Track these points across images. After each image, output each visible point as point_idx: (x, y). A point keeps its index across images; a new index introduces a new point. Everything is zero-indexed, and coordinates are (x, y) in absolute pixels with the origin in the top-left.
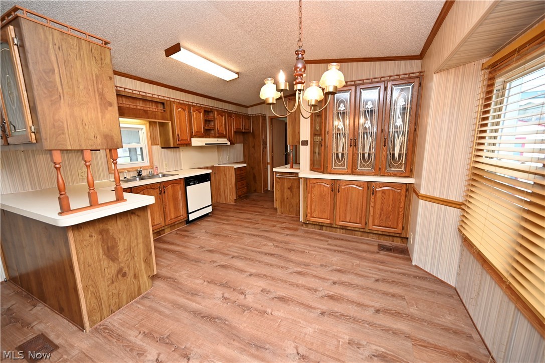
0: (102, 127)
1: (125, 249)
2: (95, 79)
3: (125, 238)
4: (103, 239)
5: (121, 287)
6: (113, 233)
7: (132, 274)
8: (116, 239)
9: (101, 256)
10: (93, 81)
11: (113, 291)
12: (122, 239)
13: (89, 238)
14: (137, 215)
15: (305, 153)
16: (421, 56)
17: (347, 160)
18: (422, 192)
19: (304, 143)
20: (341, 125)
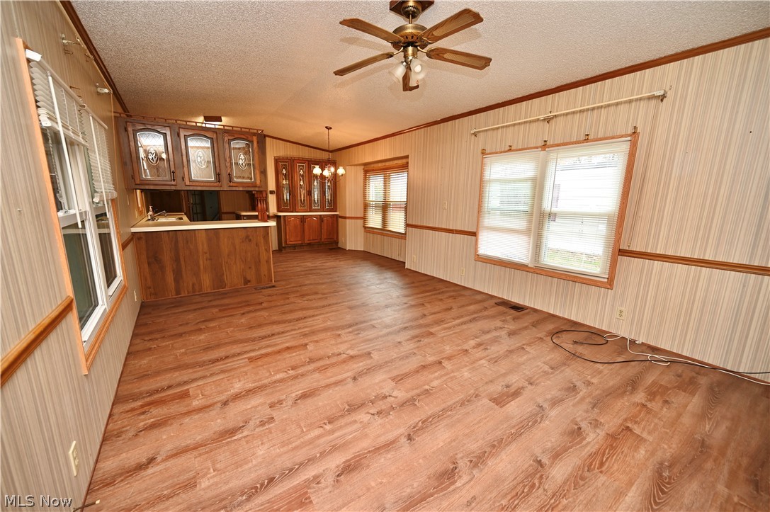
15: (272, 199)
16: (331, 152)
17: (307, 203)
18: (347, 216)
19: (272, 192)
20: (302, 183)
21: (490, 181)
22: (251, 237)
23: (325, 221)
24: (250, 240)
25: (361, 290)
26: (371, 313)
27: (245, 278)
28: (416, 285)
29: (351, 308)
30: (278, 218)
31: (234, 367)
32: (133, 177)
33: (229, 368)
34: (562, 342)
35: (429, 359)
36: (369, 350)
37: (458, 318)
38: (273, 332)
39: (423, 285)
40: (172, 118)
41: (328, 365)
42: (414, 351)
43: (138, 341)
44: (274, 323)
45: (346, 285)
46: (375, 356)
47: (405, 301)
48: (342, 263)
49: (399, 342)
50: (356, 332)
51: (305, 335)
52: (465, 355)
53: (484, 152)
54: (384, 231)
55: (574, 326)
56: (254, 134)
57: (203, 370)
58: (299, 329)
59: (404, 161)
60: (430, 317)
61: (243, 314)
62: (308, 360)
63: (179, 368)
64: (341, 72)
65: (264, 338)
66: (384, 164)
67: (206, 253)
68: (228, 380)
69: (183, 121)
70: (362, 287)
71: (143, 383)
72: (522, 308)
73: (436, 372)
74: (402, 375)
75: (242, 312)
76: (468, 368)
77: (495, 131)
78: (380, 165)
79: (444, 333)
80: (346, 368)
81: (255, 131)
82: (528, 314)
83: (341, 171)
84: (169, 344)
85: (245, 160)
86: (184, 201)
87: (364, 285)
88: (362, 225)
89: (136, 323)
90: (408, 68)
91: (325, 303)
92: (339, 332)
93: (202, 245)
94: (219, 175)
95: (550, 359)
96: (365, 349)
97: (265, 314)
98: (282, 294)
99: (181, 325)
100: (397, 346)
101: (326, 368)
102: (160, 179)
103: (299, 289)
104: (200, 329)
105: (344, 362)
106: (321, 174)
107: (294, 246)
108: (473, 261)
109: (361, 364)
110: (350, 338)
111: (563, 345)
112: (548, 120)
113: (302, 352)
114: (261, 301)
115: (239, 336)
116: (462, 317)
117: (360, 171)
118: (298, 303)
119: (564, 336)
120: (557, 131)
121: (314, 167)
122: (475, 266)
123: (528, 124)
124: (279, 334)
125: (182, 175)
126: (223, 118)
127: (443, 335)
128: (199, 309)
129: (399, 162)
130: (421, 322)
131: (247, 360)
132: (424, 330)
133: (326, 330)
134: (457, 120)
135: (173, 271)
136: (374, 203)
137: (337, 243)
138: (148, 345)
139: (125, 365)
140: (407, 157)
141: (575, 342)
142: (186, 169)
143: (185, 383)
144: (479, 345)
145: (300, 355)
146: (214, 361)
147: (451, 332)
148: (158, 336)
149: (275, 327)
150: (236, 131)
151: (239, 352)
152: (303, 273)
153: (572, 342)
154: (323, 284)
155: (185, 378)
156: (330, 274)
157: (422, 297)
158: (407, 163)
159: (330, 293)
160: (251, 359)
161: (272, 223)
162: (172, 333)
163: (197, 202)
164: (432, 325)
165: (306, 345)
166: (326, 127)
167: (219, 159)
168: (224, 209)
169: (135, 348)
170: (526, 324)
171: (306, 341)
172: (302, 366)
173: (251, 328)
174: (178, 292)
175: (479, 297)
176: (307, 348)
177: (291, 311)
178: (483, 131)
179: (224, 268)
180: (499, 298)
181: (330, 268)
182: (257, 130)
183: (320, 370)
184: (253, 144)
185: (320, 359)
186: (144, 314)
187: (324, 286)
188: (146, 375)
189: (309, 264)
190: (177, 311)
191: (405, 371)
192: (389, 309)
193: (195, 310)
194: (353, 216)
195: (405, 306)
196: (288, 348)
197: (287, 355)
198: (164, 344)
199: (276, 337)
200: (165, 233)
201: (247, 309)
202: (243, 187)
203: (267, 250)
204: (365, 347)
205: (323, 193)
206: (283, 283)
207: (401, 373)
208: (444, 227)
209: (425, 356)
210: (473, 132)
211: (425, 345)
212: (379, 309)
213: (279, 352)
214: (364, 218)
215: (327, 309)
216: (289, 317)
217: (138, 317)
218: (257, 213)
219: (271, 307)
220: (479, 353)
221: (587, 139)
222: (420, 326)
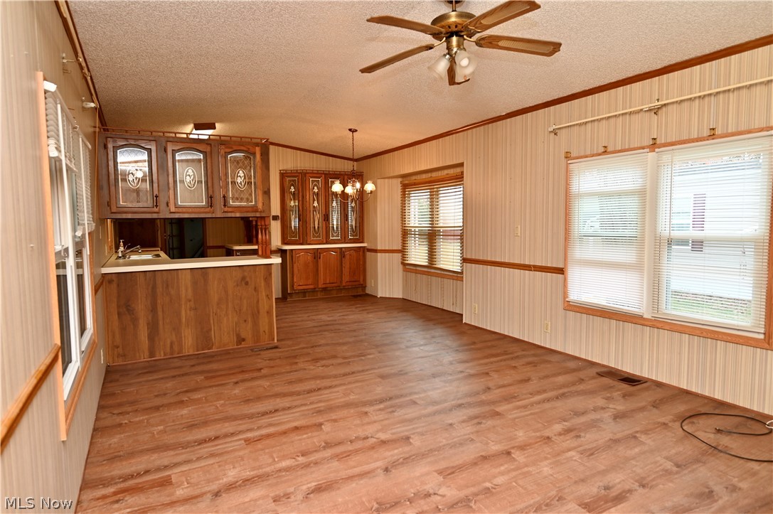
15: (275, 227)
16: (356, 160)
17: (323, 231)
18: (379, 248)
19: (275, 218)
20: (316, 204)
21: (580, 195)
22: (248, 279)
23: (348, 257)
24: (247, 283)
25: (398, 353)
26: (411, 384)
27: (238, 336)
28: (478, 346)
29: (383, 377)
30: (283, 253)
31: (226, 450)
32: (109, 204)
33: (220, 451)
34: (696, 431)
35: (493, 448)
36: (407, 433)
37: (539, 393)
38: (277, 407)
39: (489, 347)
40: (159, 130)
41: (350, 451)
42: (471, 436)
43: (105, 415)
44: (276, 395)
45: (377, 346)
46: (416, 441)
47: (459, 369)
48: (370, 315)
49: (451, 425)
50: (390, 410)
51: (319, 412)
52: (546, 443)
53: (568, 156)
54: (431, 269)
55: (720, 408)
56: (257, 145)
57: (187, 452)
58: (311, 403)
59: (458, 170)
60: (496, 391)
61: (237, 383)
62: (323, 444)
63: (157, 449)
64: (369, 69)
65: (264, 414)
66: (429, 175)
67: (190, 301)
68: (219, 466)
69: (172, 133)
70: (400, 349)
71: (114, 465)
72: (639, 381)
73: (502, 465)
74: (453, 467)
75: (235, 380)
76: (548, 461)
77: (583, 127)
78: (424, 176)
79: (516, 414)
80: (376, 456)
81: (259, 141)
82: (647, 389)
83: (369, 187)
84: (143, 420)
85: (245, 178)
86: (159, 232)
87: (402, 346)
88: (400, 260)
89: (102, 392)
90: (453, 61)
91: (347, 370)
92: (366, 409)
93: (186, 289)
94: (211, 197)
95: (676, 454)
96: (403, 432)
97: (265, 383)
98: (287, 358)
99: (156, 396)
100: (446, 430)
101: (348, 455)
102: (140, 205)
103: (310, 351)
104: (182, 402)
105: (372, 448)
106: (343, 192)
107: (304, 292)
108: (561, 312)
109: (396, 451)
110: (381, 417)
111: (701, 435)
112: (656, 111)
113: (315, 434)
114: (259, 366)
115: (232, 411)
116: (545, 391)
117: (397, 184)
118: (310, 370)
119: (702, 422)
120: (670, 125)
121: (333, 183)
122: (566, 317)
123: (628, 116)
124: (284, 409)
125: (166, 199)
126: (217, 125)
127: (515, 416)
128: (179, 376)
129: (451, 172)
130: (483, 397)
131: (243, 442)
132: (487, 408)
133: (347, 405)
134: (529, 114)
135: (148, 324)
136: (417, 229)
137: (364, 287)
138: (118, 420)
139: (91, 443)
140: (462, 165)
141: (719, 431)
142: (171, 192)
143: (166, 467)
144: (568, 431)
145: (312, 437)
146: (202, 442)
147: (527, 413)
148: (129, 409)
149: (278, 400)
150: (235, 142)
151: (232, 431)
152: (316, 329)
153: (714, 431)
154: (344, 344)
155: (166, 462)
156: (355, 331)
157: (486, 364)
158: (462, 173)
159: (354, 356)
160: (248, 441)
161: (277, 260)
162: (147, 405)
163: (175, 232)
164: (500, 401)
165: (320, 425)
166: (350, 130)
167: (212, 179)
168: (211, 242)
169: (101, 424)
170: (643, 404)
171: (320, 420)
172: (316, 451)
173: (247, 401)
174: (152, 354)
175: (572, 365)
176: (321, 429)
177: (300, 380)
178: (565, 127)
179: (212, 322)
180: (604, 366)
181: (355, 322)
182: (261, 139)
183: (339, 457)
184: (255, 157)
185: (340, 443)
186: (111, 382)
187: (345, 348)
188: (116, 457)
189: (324, 317)
190: (151, 378)
191: (457, 463)
192: (437, 380)
193: (174, 377)
194: (387, 248)
195: (461, 376)
196: (296, 428)
197: (295, 437)
198: (138, 419)
199: (281, 413)
200: (142, 275)
201: (241, 377)
202: (241, 212)
203: (269, 297)
204: (402, 430)
205: (344, 217)
206: (289, 342)
207: (452, 465)
208: (517, 261)
209: (487, 444)
210: (551, 129)
211: (489, 429)
212: (422, 380)
213: (284, 433)
214: (403, 251)
215: (350, 379)
216: (298, 387)
217: (104, 383)
218: (256, 247)
219: (273, 375)
220: (569, 442)
221: (713, 135)
222: (482, 403)
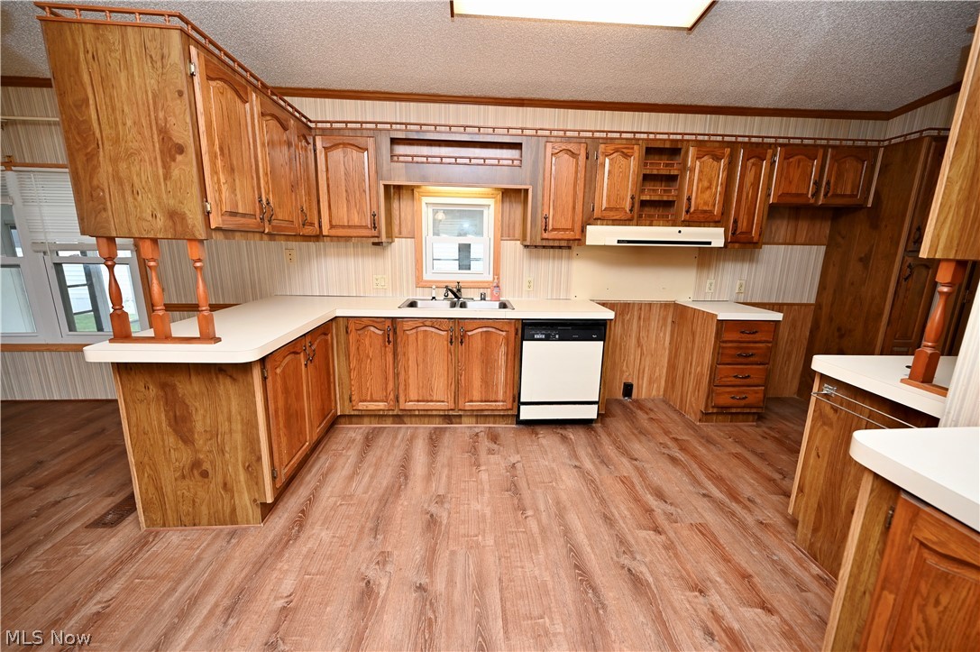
0: (164, 196)
1: (205, 431)
2: (151, 102)
3: (206, 411)
4: (166, 399)
5: (199, 493)
6: (184, 395)
7: (220, 479)
8: (191, 408)
9: (164, 425)
10: (148, 107)
11: (184, 491)
12: (201, 412)
13: (143, 389)
14: (231, 377)
